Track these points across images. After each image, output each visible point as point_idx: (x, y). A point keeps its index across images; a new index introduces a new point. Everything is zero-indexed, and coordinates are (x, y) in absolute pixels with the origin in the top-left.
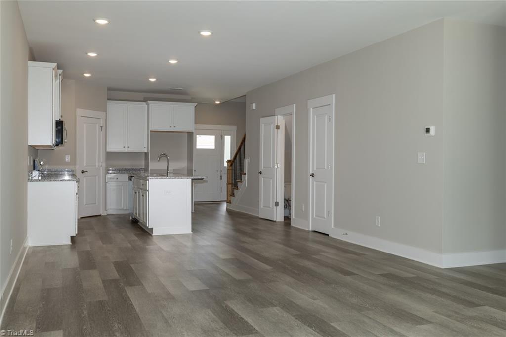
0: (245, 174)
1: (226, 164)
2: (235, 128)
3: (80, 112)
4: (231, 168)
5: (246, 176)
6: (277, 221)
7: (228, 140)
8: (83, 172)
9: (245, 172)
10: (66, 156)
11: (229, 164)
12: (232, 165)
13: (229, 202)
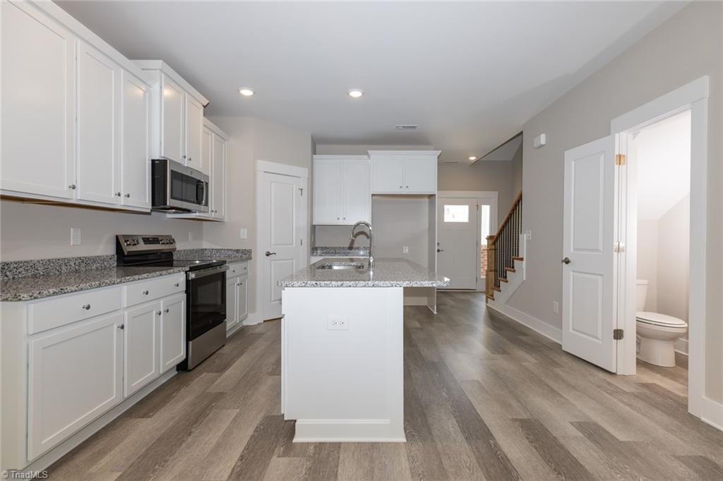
0: (522, 259)
1: (484, 242)
2: (496, 194)
3: (262, 165)
4: (493, 247)
5: (524, 262)
6: (618, 373)
7: (486, 210)
8: (268, 254)
9: (520, 256)
10: (242, 230)
11: (491, 242)
12: (494, 243)
13: (490, 296)
